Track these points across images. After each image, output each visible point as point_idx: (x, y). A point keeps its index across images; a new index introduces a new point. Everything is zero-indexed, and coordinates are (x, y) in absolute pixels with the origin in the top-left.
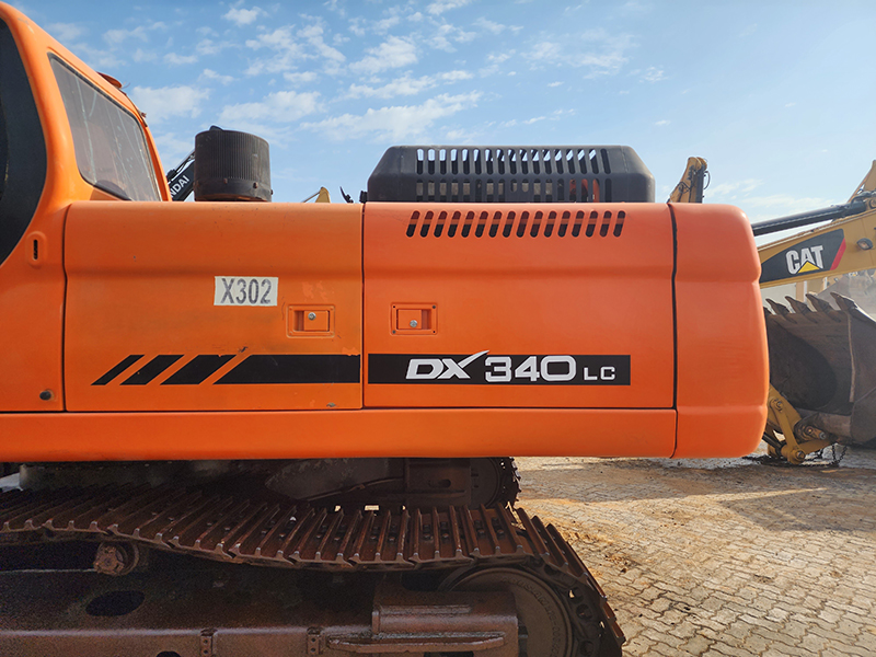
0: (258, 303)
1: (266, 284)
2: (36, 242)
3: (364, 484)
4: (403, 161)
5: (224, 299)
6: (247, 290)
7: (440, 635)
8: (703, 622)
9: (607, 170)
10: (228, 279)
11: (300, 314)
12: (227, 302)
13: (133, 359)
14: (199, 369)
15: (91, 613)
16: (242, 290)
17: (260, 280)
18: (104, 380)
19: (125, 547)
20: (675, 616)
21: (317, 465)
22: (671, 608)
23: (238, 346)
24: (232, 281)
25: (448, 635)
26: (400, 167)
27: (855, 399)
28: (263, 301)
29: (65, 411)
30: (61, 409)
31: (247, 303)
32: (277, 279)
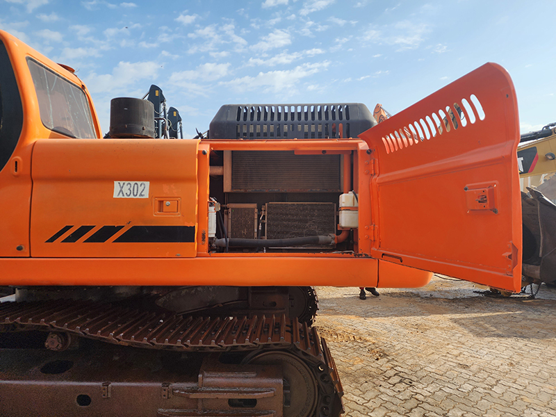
0: (138, 197)
1: (143, 186)
2: (16, 162)
3: (222, 304)
4: (229, 114)
5: (119, 194)
6: (132, 189)
7: (237, 389)
8: (418, 391)
9: (348, 118)
10: (122, 183)
11: (161, 202)
12: (121, 196)
13: (68, 228)
14: (104, 234)
15: (43, 372)
16: (129, 189)
17: (139, 183)
18: (52, 240)
19: (63, 335)
20: (402, 386)
21: (193, 291)
22: (401, 382)
23: (126, 221)
24: (124, 184)
25: (242, 389)
26: (227, 117)
27: (543, 255)
28: (141, 195)
29: (31, 257)
30: (28, 256)
31: (132, 196)
32: (149, 182)
